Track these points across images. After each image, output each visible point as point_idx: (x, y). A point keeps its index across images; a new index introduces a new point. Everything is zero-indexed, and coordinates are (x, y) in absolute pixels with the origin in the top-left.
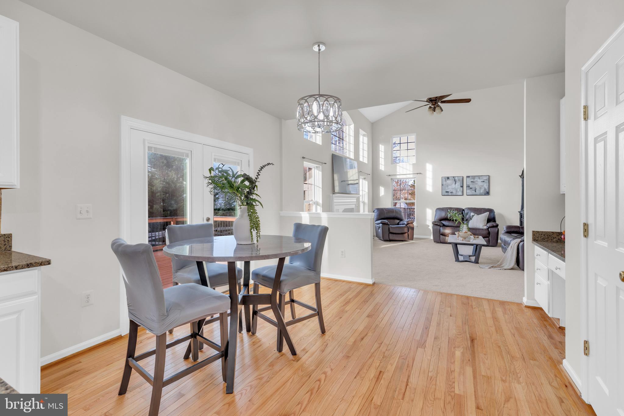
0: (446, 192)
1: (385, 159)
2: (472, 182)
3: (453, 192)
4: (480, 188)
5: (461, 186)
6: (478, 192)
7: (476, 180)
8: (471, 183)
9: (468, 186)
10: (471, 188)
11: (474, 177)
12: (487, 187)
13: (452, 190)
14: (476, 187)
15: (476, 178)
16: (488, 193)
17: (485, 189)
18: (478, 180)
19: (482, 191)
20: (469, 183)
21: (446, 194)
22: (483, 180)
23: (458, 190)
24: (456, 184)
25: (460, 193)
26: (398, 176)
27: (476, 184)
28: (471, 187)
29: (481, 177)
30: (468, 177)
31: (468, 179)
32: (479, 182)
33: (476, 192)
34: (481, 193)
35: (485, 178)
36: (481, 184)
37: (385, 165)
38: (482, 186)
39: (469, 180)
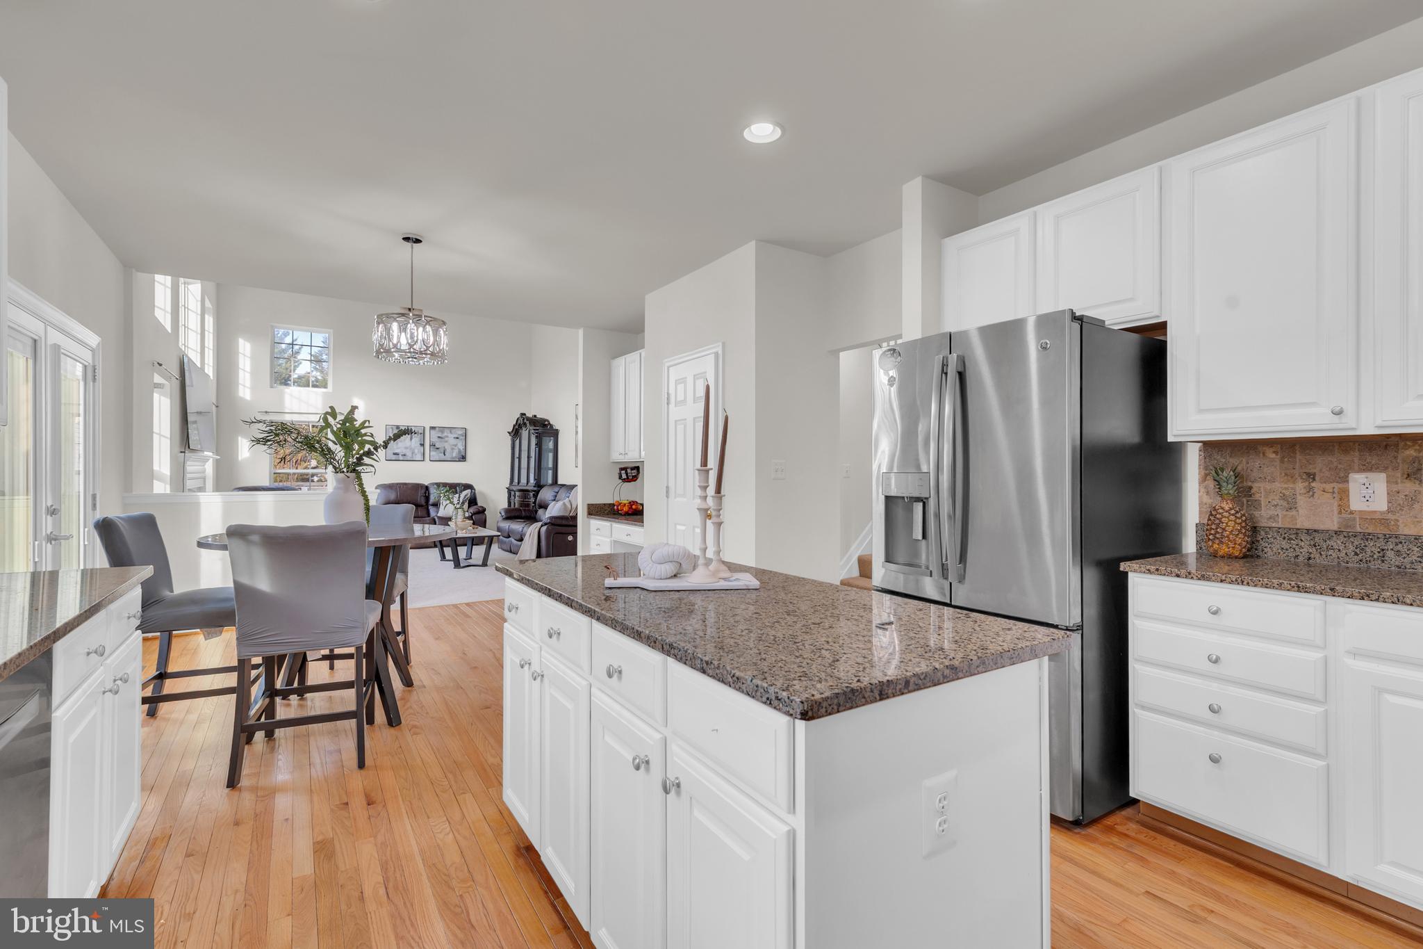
0: (394, 454)
1: (254, 373)
2: (439, 437)
3: (407, 454)
4: (453, 449)
5: (421, 444)
6: (448, 456)
7: (445, 434)
8: (437, 439)
9: (432, 445)
10: (437, 449)
11: (442, 429)
12: (462, 448)
13: (404, 451)
14: (446, 447)
15: (446, 430)
16: (463, 458)
17: (460, 451)
18: (449, 435)
19: (454, 455)
20: (435, 439)
21: (394, 457)
22: (456, 436)
23: (416, 451)
24: (413, 440)
25: (419, 457)
26: (287, 415)
27: (446, 442)
28: (437, 446)
29: (453, 431)
30: (432, 428)
31: (433, 432)
32: (451, 439)
33: (445, 455)
34: (453, 458)
35: (460, 432)
36: (455, 442)
37: (253, 388)
38: (456, 445)
39: (435, 434)
